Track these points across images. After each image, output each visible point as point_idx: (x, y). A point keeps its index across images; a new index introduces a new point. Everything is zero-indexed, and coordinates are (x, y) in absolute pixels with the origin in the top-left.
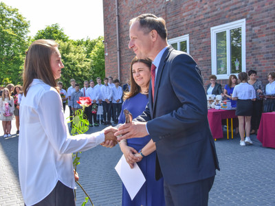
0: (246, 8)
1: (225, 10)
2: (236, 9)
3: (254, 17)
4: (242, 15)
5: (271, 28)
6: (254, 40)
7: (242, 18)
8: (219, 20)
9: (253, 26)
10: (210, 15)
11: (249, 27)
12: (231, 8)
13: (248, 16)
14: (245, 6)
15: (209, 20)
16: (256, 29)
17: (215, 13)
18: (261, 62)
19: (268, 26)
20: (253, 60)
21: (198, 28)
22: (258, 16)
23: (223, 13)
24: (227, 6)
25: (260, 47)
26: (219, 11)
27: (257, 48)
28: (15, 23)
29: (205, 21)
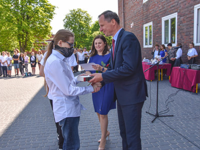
0: (178, 6)
1: (169, 7)
2: (173, 7)
3: (181, 11)
4: (175, 10)
5: (189, 17)
6: (181, 25)
7: (176, 12)
8: (166, 13)
9: (181, 17)
10: (162, 10)
11: (179, 17)
12: (171, 6)
13: (179, 11)
14: (177, 5)
15: (161, 13)
16: (182, 18)
17: (164, 9)
18: (184, 37)
19: (188, 16)
20: (180, 36)
21: (156, 18)
22: (183, 11)
23: (167, 9)
24: (169, 5)
25: (184, 29)
26: (166, 8)
27: (182, 29)
28: (86, 18)
29: (159, 14)
